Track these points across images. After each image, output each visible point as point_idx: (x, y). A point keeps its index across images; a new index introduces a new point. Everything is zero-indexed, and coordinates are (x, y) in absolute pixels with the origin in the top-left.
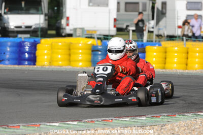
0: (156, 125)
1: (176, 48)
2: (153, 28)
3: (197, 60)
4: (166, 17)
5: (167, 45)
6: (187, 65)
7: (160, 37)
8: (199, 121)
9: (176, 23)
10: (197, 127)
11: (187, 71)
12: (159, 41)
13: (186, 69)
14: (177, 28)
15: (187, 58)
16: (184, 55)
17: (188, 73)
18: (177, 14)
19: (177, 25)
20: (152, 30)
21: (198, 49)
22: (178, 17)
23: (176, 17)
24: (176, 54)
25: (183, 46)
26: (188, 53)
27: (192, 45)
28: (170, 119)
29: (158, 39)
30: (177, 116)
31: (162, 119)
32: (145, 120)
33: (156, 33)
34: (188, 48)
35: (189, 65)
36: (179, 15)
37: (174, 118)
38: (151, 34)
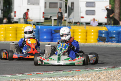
0: (69, 76)
1: (80, 30)
2: (66, 18)
3: (92, 37)
4: (73, 11)
5: (74, 28)
6: (86, 40)
7: (70, 23)
8: (94, 74)
9: (80, 15)
10: (93, 77)
11: (86, 44)
12: (70, 26)
13: (86, 42)
14: (80, 18)
15: (87, 36)
16: (85, 34)
17: (87, 45)
18: (81, 9)
19: (80, 16)
20: (65, 19)
21: (93, 30)
22: (81, 11)
23: (80, 12)
24: (80, 34)
25: (84, 28)
26: (87, 33)
27: (90, 28)
28: (77, 72)
29: (69, 25)
30: (81, 71)
31: (72, 72)
32: (62, 73)
33: (68, 20)
34: (87, 30)
35: (87, 40)
36: (81, 10)
37: (79, 72)
38: (65, 21)
